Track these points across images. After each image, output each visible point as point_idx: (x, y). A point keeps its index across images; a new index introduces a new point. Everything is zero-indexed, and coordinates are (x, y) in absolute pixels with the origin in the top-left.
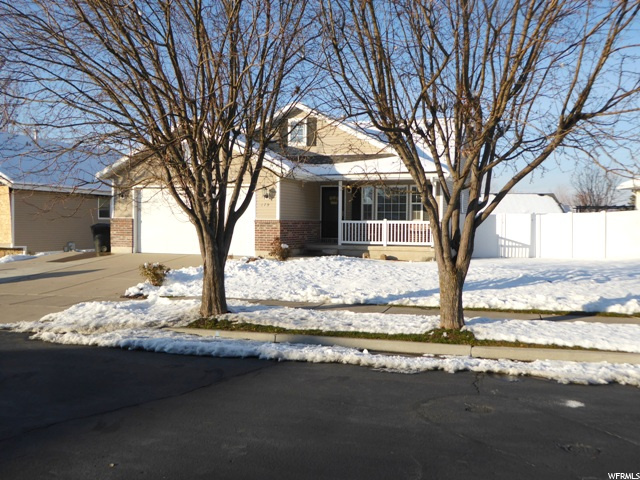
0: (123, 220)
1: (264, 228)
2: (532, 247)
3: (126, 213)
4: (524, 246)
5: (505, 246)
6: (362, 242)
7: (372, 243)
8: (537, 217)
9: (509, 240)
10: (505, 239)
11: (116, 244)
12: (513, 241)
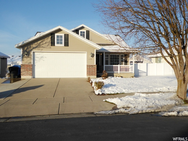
0: (27, 65)
1: (91, 68)
2: (147, 73)
3: (29, 62)
4: (145, 72)
5: (140, 73)
6: (112, 72)
7: (115, 72)
8: (148, 64)
9: (141, 71)
10: (140, 71)
11: (24, 75)
12: (142, 71)
